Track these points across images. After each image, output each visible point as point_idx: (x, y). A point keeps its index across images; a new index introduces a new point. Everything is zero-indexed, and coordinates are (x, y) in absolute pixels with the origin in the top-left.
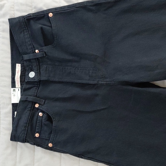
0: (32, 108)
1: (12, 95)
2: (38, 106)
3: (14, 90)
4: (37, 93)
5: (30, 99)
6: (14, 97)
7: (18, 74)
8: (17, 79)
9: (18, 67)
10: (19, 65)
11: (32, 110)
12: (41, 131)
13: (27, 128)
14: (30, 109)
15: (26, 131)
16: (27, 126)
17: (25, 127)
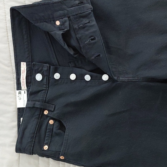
0: (41, 115)
1: (18, 98)
2: (47, 113)
3: (20, 93)
4: (46, 98)
5: (38, 105)
6: (20, 100)
7: (23, 74)
8: (23, 81)
9: (24, 66)
10: (24, 64)
11: (40, 118)
12: (51, 142)
13: (34, 140)
14: (38, 116)
15: (33, 143)
16: (35, 136)
17: (32, 137)
